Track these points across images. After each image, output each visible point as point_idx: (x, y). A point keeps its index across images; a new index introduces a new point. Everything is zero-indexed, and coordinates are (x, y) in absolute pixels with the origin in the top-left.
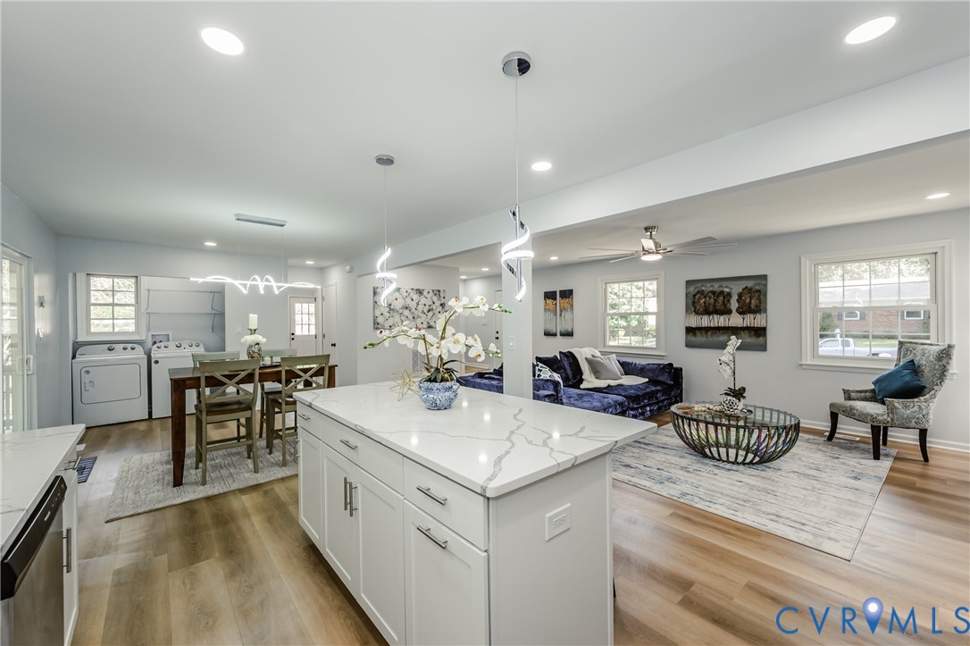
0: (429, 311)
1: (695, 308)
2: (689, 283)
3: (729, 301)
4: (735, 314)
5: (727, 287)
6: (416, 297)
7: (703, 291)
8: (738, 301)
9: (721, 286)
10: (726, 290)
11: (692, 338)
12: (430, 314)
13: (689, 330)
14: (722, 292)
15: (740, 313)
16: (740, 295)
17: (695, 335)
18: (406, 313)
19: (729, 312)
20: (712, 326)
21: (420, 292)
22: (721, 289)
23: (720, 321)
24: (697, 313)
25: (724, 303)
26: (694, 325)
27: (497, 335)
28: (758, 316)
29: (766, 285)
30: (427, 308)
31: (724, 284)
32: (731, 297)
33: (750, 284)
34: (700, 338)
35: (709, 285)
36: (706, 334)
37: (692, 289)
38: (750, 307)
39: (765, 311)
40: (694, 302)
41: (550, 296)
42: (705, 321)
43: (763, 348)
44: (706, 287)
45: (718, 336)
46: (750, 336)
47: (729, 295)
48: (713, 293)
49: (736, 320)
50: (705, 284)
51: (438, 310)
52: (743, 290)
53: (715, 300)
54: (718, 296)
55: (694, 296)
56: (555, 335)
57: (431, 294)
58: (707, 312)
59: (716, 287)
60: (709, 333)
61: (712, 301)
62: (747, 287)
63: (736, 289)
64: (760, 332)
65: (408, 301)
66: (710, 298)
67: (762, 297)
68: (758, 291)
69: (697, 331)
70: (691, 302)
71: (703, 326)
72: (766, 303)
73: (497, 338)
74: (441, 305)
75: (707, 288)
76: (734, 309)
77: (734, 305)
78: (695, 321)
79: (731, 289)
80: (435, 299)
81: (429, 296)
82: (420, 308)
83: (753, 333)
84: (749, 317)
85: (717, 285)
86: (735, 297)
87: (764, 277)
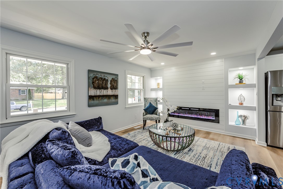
1: (94, 85)
2: (89, 71)
3: (107, 83)
4: (109, 89)
5: (107, 77)
7: (97, 77)
8: (110, 84)
9: (104, 76)
10: (106, 78)
11: (92, 102)
13: (91, 97)
14: (105, 79)
15: (111, 89)
16: (111, 81)
17: (93, 100)
19: (107, 88)
20: (101, 95)
22: (104, 77)
23: (104, 92)
24: (95, 88)
25: (105, 84)
26: (93, 94)
28: (116, 90)
29: (118, 78)
31: (106, 75)
32: (108, 82)
33: (114, 77)
34: (96, 102)
35: (100, 74)
36: (99, 99)
37: (92, 75)
38: (114, 87)
39: (118, 89)
40: (93, 82)
42: (99, 92)
44: (98, 75)
45: (104, 100)
46: (114, 99)
47: (107, 80)
48: (101, 78)
49: (109, 92)
50: (98, 74)
52: (112, 79)
53: (102, 82)
54: (103, 80)
55: (93, 79)
58: (99, 88)
59: (102, 76)
60: (100, 99)
61: (101, 83)
62: (113, 78)
63: (110, 78)
64: (116, 97)
66: (100, 81)
67: (117, 83)
68: (116, 80)
69: (95, 98)
70: (91, 82)
71: (97, 95)
72: (118, 85)
75: (99, 76)
76: (109, 88)
77: (109, 85)
78: (93, 92)
79: (108, 78)
83: (115, 97)
84: (114, 90)
85: (103, 75)
86: (109, 82)
87: (117, 75)
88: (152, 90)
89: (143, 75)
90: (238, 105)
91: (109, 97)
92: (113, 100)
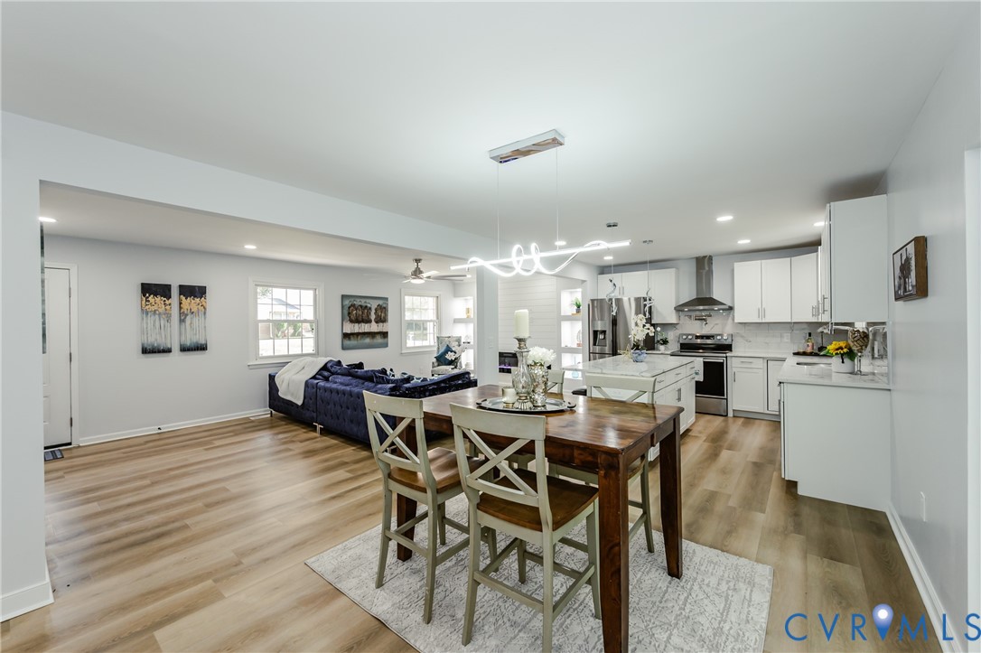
1: (350, 317)
2: (344, 297)
3: (370, 313)
4: (373, 323)
5: (369, 303)
7: (355, 304)
8: (375, 314)
9: (365, 302)
10: (369, 305)
11: (347, 342)
13: (346, 336)
14: (366, 307)
15: (377, 322)
16: (376, 310)
17: (349, 339)
19: (369, 321)
20: (361, 332)
22: (366, 304)
23: (365, 328)
24: (351, 321)
25: (367, 314)
26: (349, 331)
28: (385, 324)
29: (387, 304)
31: (368, 301)
32: (371, 311)
33: (381, 302)
34: (353, 342)
35: (359, 300)
36: (357, 338)
37: (347, 303)
38: (381, 319)
39: (388, 322)
40: (349, 313)
42: (357, 328)
43: (386, 345)
44: (356, 301)
45: (365, 339)
46: (381, 338)
47: (370, 308)
48: (361, 306)
49: (374, 327)
50: (356, 299)
54: (364, 309)
55: (349, 308)
58: (357, 321)
59: (363, 302)
60: (359, 338)
61: (361, 313)
62: (379, 305)
63: (374, 305)
64: (385, 335)
66: (360, 311)
67: (386, 312)
68: (385, 308)
69: (351, 336)
70: (346, 312)
71: (355, 332)
72: (388, 316)
75: (357, 303)
76: (373, 320)
77: (373, 317)
78: (349, 328)
79: (371, 305)
83: (382, 336)
84: (381, 324)
85: (363, 301)
86: (373, 311)
87: (386, 299)
88: (457, 321)
89: (437, 293)
90: (575, 346)
91: (372, 335)
92: (379, 340)
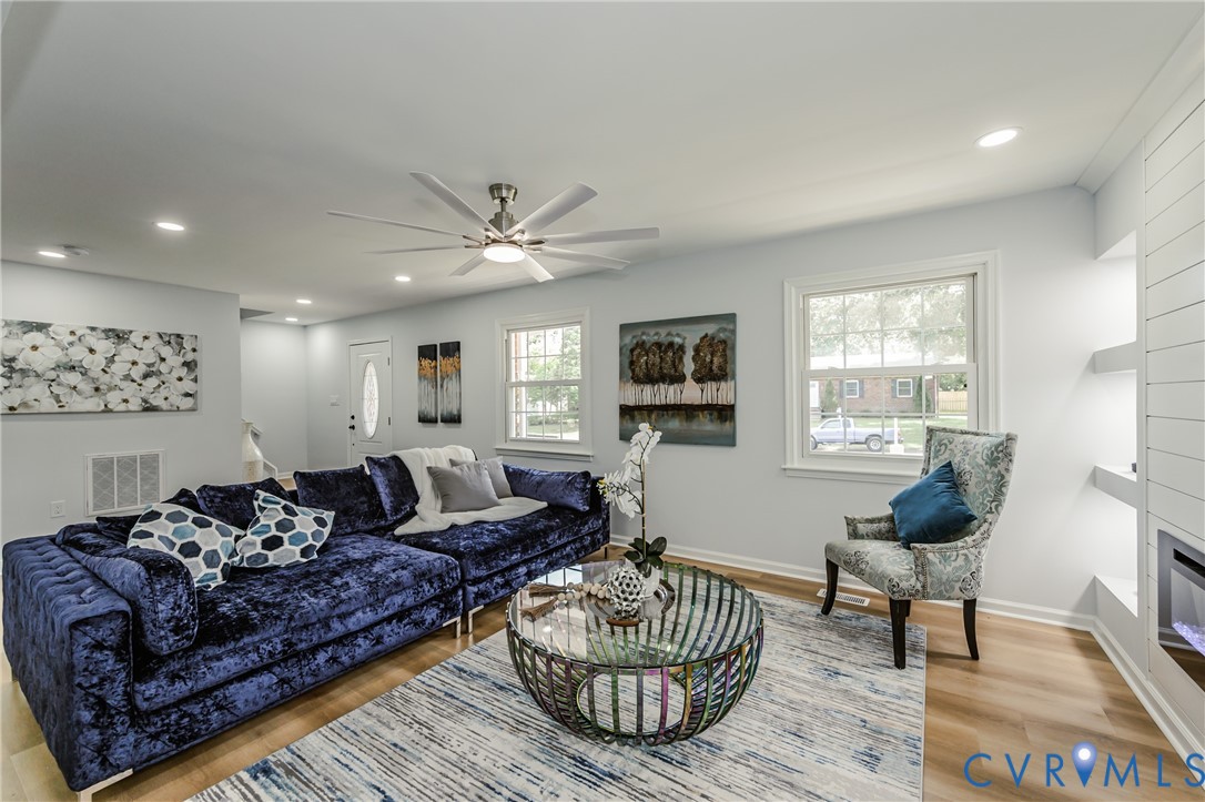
0: (146, 376)
1: (633, 371)
2: (624, 328)
3: (681, 359)
4: (690, 382)
5: (678, 335)
6: (104, 346)
7: (644, 342)
8: (694, 358)
9: (669, 334)
10: (678, 340)
12: (152, 382)
14: (671, 344)
15: (699, 380)
16: (697, 349)
18: (73, 378)
19: (679, 379)
20: (658, 403)
21: (119, 336)
22: (670, 339)
23: (668, 394)
24: (637, 380)
25: (674, 362)
26: (631, 402)
27: (353, 423)
28: (723, 384)
29: (733, 332)
30: (142, 369)
31: (674, 329)
32: (684, 353)
33: (710, 329)
35: (652, 333)
36: (649, 417)
37: (628, 339)
38: (711, 370)
39: (734, 378)
40: (632, 363)
41: (426, 352)
42: (647, 395)
43: (730, 441)
44: (648, 335)
45: (667, 421)
46: (712, 421)
47: (682, 348)
48: (659, 345)
49: (691, 393)
50: (647, 331)
51: (175, 374)
52: (702, 339)
53: (661, 357)
54: (666, 352)
55: (632, 351)
56: (436, 421)
57: (155, 341)
58: (650, 379)
59: (662, 335)
60: (653, 416)
61: (657, 359)
62: (706, 335)
63: (691, 338)
64: (725, 412)
65: (78, 354)
66: (654, 355)
67: (728, 352)
68: (724, 342)
69: (636, 413)
70: (627, 362)
71: (645, 404)
72: (734, 362)
73: (353, 427)
74: (186, 364)
75: (650, 337)
76: (689, 376)
77: (689, 366)
78: (633, 395)
79: (685, 338)
80: (166, 351)
81: (147, 345)
82: (119, 368)
83: (715, 414)
84: (711, 386)
85: (663, 332)
86: (690, 353)
87: (731, 318)
91: (688, 411)
92: (706, 425)
